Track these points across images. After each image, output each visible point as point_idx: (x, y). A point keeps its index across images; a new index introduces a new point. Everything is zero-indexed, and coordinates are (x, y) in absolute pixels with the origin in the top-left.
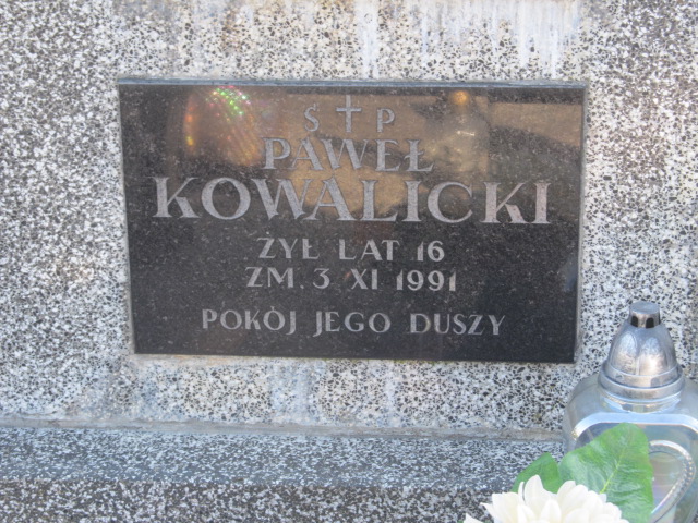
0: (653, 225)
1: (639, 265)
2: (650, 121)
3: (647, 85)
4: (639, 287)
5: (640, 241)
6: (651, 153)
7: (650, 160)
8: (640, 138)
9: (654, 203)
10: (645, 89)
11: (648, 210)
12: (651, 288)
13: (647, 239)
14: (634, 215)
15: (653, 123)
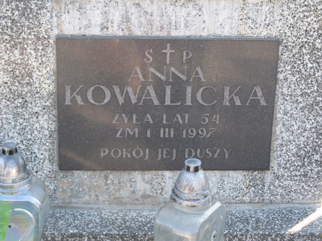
0: (30, 105)
1: (25, 124)
2: (24, 56)
3: (21, 39)
4: (26, 135)
5: (24, 113)
6: (25, 71)
7: (25, 74)
8: (20, 64)
9: (29, 95)
10: (20, 41)
11: (27, 98)
12: (31, 135)
13: (27, 111)
14: (20, 100)
15: (25, 57)
